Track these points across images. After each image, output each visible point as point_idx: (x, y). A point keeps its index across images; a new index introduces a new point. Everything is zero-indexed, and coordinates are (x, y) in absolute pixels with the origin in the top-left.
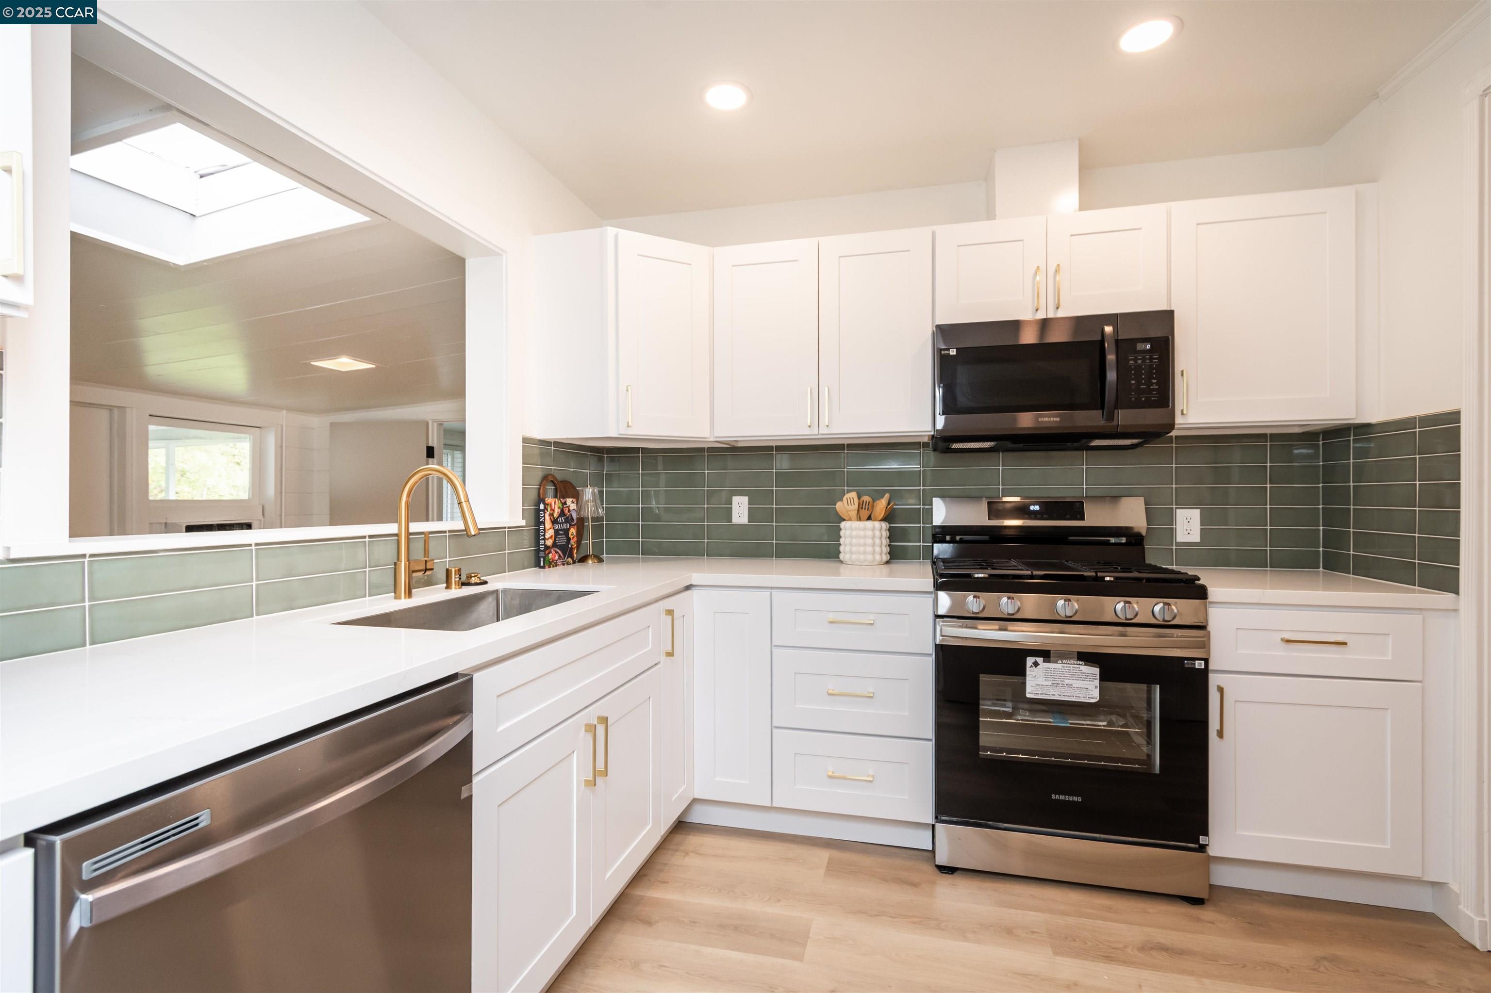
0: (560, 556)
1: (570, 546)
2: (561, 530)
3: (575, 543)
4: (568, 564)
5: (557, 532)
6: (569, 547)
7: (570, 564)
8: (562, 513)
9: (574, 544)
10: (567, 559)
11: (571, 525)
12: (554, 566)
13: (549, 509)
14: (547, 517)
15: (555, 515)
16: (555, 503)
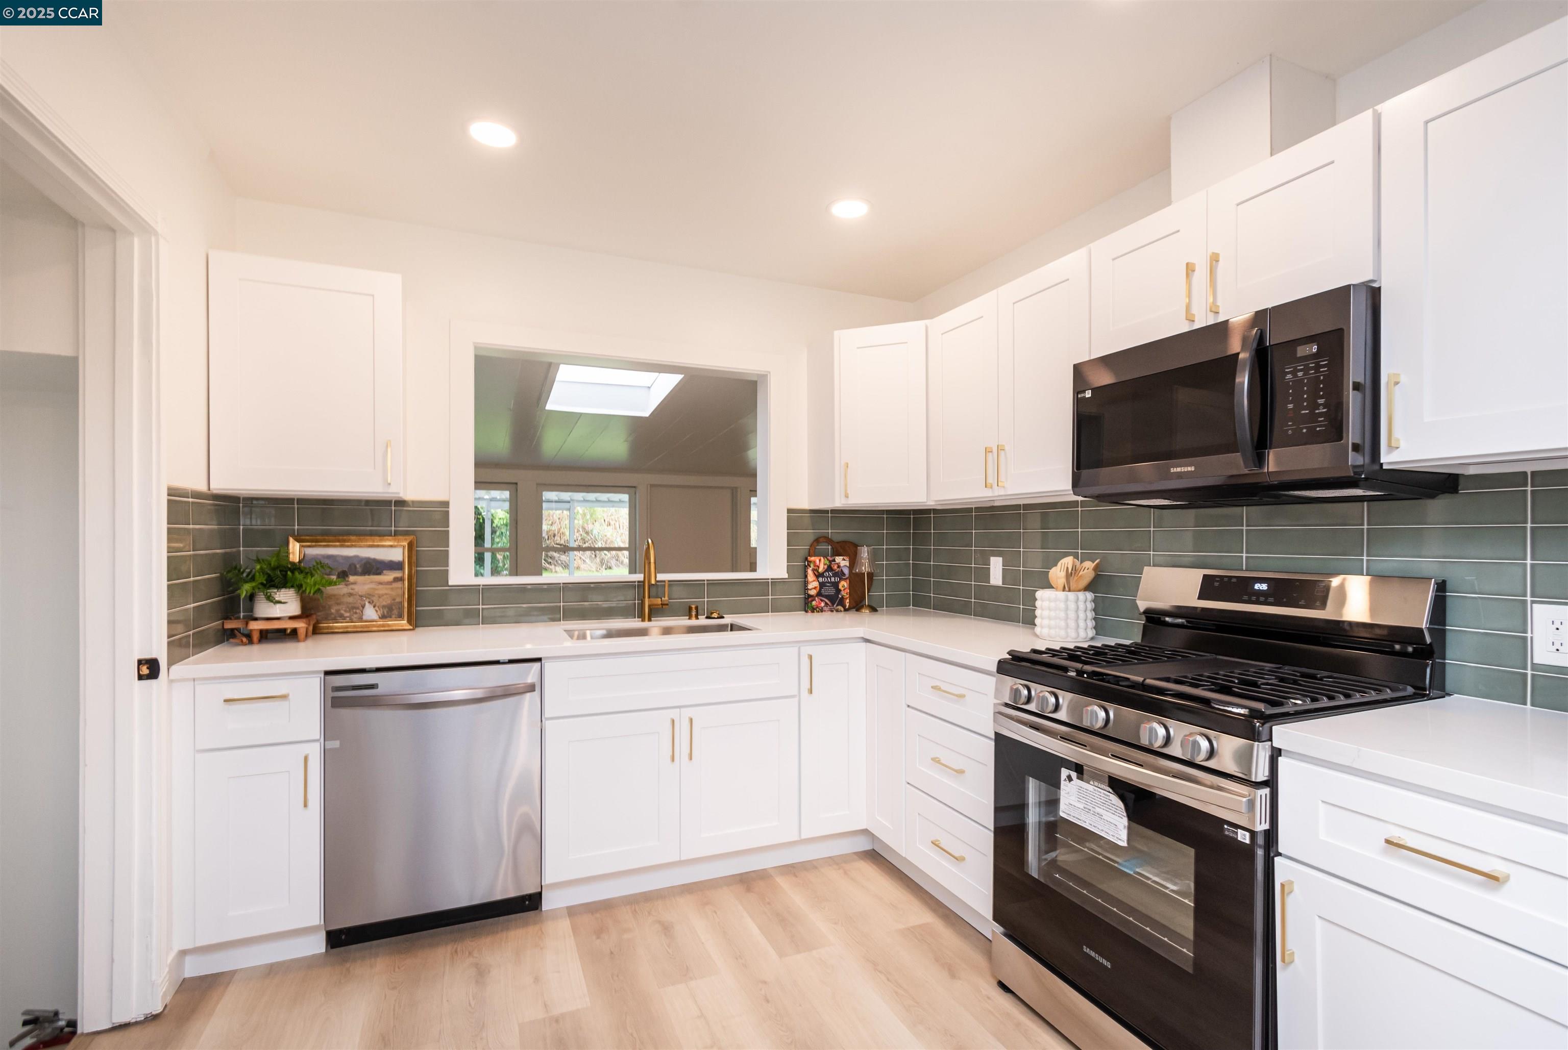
0: (826, 604)
1: (840, 596)
2: (829, 583)
4: (837, 611)
5: (822, 585)
6: (838, 597)
7: (841, 611)
8: (830, 568)
9: (845, 595)
10: (837, 606)
11: (841, 579)
12: (819, 612)
13: (812, 565)
14: (810, 572)
15: (821, 570)
16: (820, 560)
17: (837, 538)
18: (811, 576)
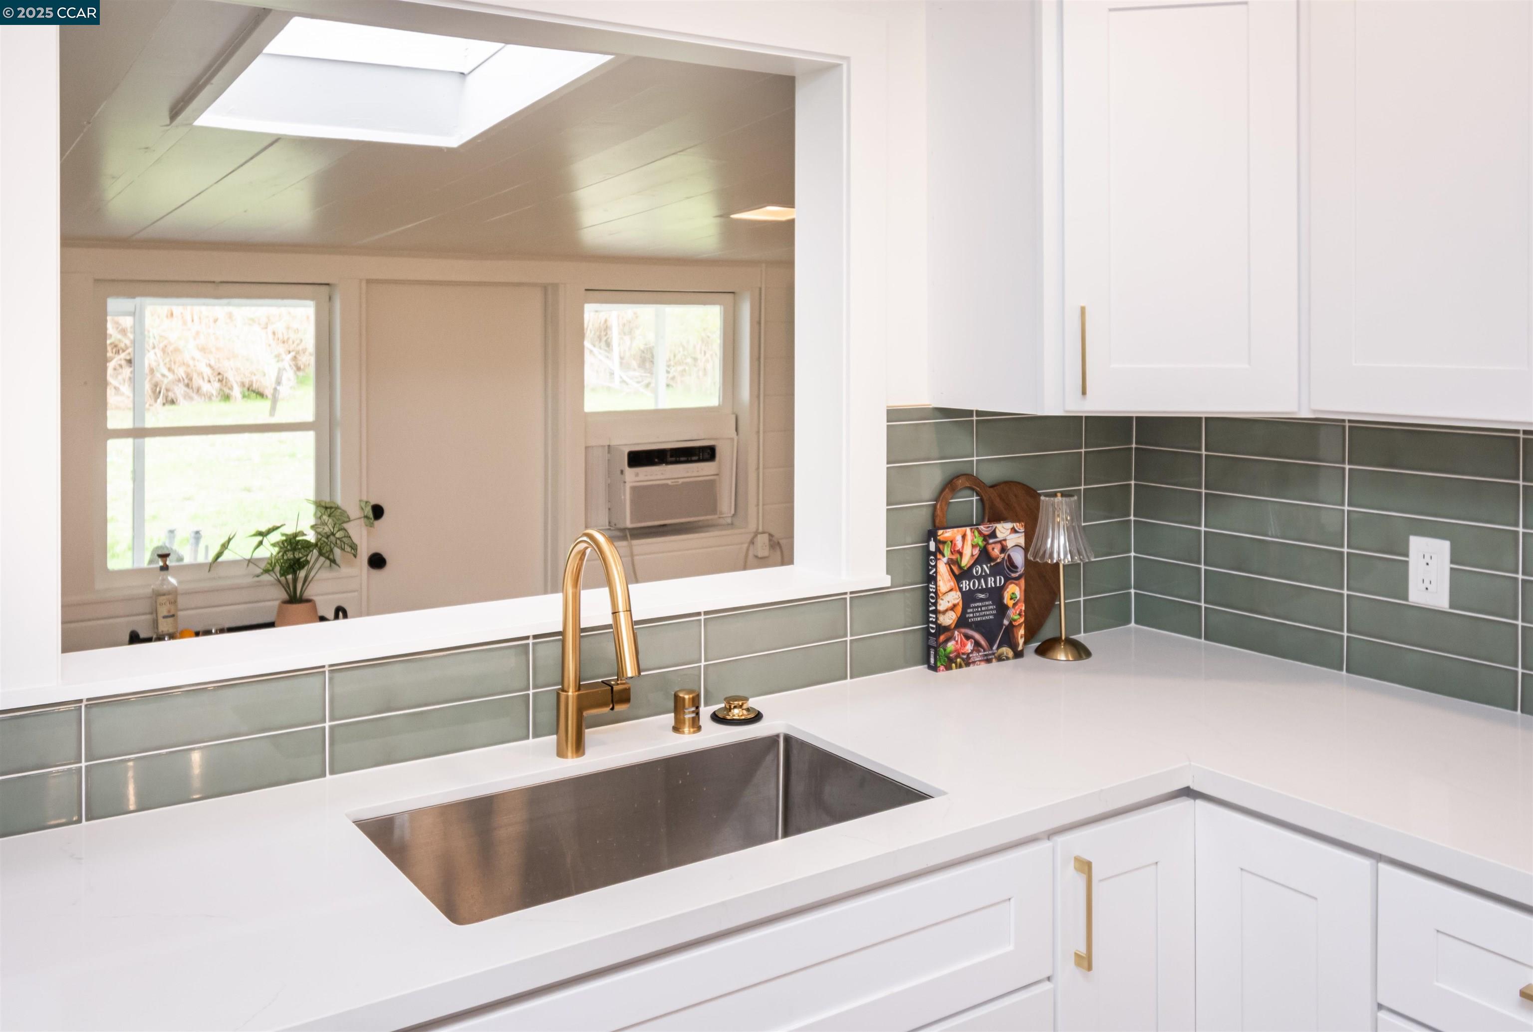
0: (977, 644)
1: (1006, 622)
2: (982, 591)
3: (1020, 614)
4: (1000, 659)
5: (968, 598)
6: (1002, 624)
7: (1008, 658)
8: (984, 556)
9: (1016, 617)
10: (999, 647)
11: (1008, 579)
12: (961, 666)
13: (947, 551)
14: (942, 568)
15: (966, 561)
16: (964, 537)
17: (991, 474)
18: (945, 580)
